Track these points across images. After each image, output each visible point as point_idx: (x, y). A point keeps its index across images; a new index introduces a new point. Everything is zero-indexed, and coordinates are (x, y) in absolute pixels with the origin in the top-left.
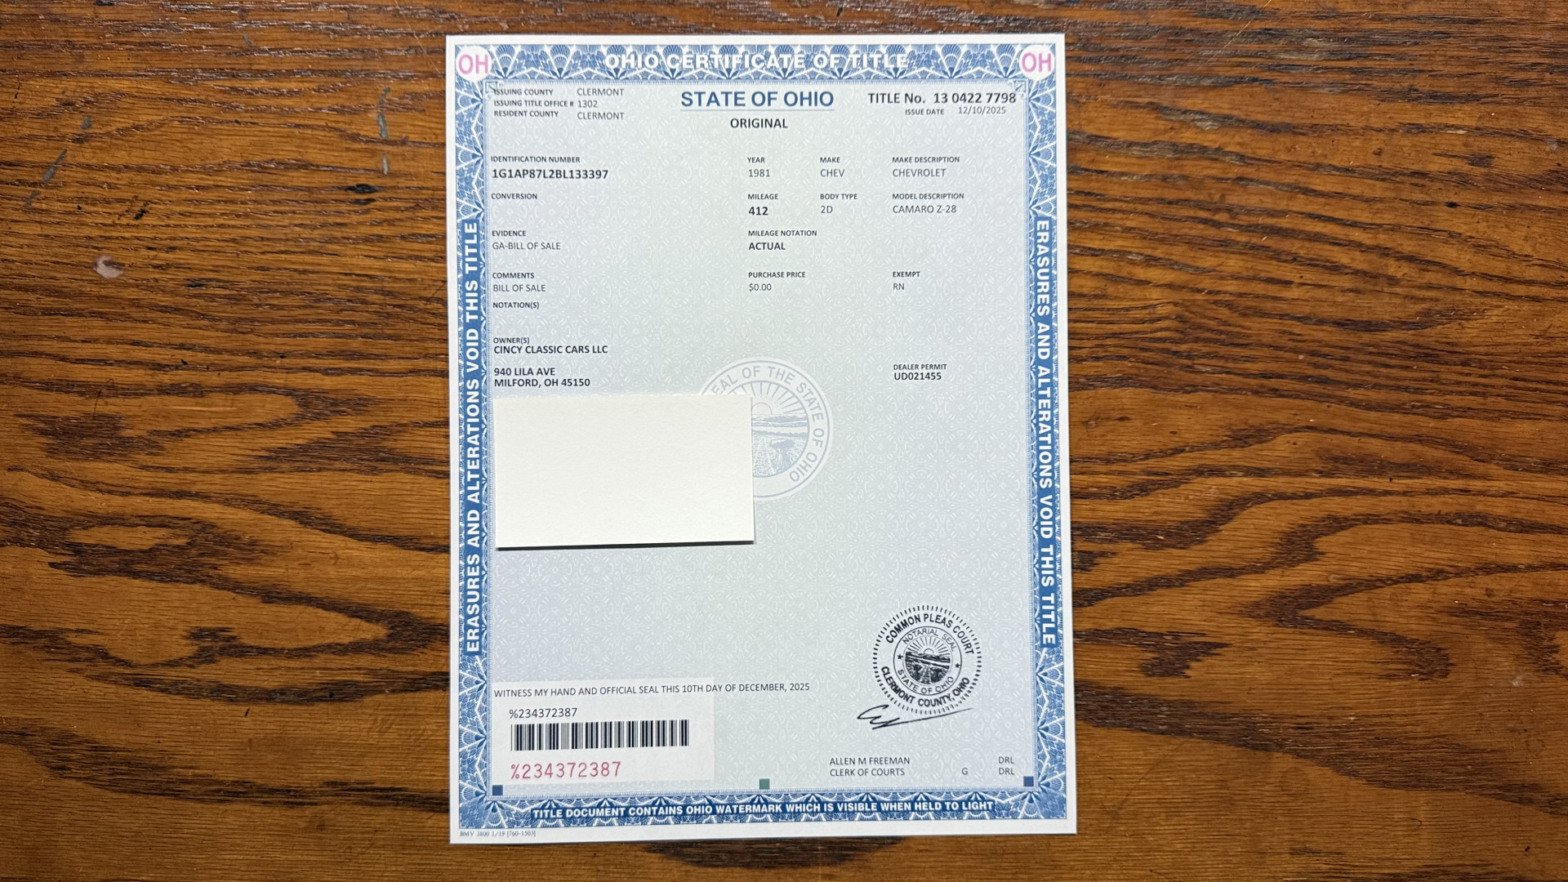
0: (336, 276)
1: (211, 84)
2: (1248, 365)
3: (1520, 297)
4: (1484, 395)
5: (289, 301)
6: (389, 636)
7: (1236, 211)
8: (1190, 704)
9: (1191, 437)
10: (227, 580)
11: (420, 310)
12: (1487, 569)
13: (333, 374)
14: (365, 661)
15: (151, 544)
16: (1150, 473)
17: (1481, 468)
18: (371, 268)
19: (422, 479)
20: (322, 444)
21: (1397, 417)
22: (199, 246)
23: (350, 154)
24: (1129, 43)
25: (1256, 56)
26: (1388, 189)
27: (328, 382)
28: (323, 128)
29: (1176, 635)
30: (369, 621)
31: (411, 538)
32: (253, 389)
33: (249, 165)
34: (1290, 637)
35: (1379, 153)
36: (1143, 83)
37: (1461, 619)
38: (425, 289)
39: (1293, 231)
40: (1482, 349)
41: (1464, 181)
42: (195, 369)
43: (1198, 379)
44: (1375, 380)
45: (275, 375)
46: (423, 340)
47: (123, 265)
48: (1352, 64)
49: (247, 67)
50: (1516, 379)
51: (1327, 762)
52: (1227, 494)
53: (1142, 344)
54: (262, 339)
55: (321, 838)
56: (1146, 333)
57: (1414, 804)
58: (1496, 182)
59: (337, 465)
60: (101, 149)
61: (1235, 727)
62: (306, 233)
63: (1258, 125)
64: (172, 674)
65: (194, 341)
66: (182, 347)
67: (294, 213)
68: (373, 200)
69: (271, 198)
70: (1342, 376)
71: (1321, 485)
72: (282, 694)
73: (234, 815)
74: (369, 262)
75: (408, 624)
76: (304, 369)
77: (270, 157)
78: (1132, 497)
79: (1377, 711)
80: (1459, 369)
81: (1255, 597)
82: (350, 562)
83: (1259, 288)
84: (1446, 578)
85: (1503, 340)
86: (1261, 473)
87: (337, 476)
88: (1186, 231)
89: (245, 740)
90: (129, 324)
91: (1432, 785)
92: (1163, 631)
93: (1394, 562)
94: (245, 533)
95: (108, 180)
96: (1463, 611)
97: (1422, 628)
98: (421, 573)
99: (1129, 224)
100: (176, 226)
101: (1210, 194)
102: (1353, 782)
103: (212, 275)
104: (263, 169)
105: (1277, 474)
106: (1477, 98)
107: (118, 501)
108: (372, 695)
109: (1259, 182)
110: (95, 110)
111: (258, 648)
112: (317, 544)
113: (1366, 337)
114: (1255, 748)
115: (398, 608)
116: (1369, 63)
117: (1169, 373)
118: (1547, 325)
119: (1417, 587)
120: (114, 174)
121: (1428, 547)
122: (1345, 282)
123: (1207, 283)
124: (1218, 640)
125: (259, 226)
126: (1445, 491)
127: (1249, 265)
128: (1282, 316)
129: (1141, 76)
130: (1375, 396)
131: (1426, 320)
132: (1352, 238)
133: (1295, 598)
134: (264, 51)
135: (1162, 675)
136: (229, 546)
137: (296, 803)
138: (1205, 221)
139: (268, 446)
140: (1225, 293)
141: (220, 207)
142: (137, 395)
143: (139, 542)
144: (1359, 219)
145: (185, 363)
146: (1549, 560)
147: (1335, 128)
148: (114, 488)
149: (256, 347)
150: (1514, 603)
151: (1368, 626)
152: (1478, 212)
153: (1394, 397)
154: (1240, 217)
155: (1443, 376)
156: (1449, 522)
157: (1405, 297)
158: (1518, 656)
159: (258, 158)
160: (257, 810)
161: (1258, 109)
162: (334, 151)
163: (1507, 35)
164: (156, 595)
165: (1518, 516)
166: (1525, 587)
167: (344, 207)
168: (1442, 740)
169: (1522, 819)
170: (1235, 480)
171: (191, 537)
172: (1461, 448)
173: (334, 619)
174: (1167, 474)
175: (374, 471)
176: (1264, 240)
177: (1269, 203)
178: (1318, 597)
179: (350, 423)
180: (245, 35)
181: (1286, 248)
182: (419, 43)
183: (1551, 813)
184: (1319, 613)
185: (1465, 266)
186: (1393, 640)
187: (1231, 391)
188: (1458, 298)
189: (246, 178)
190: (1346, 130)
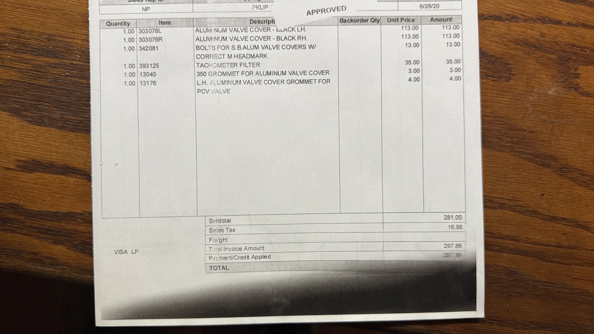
12: (543, 20)
84: (519, 22)
96: (526, 43)
97: (498, 49)
150: (557, 44)
158: (554, 76)
168: (501, 119)
169: (543, 176)
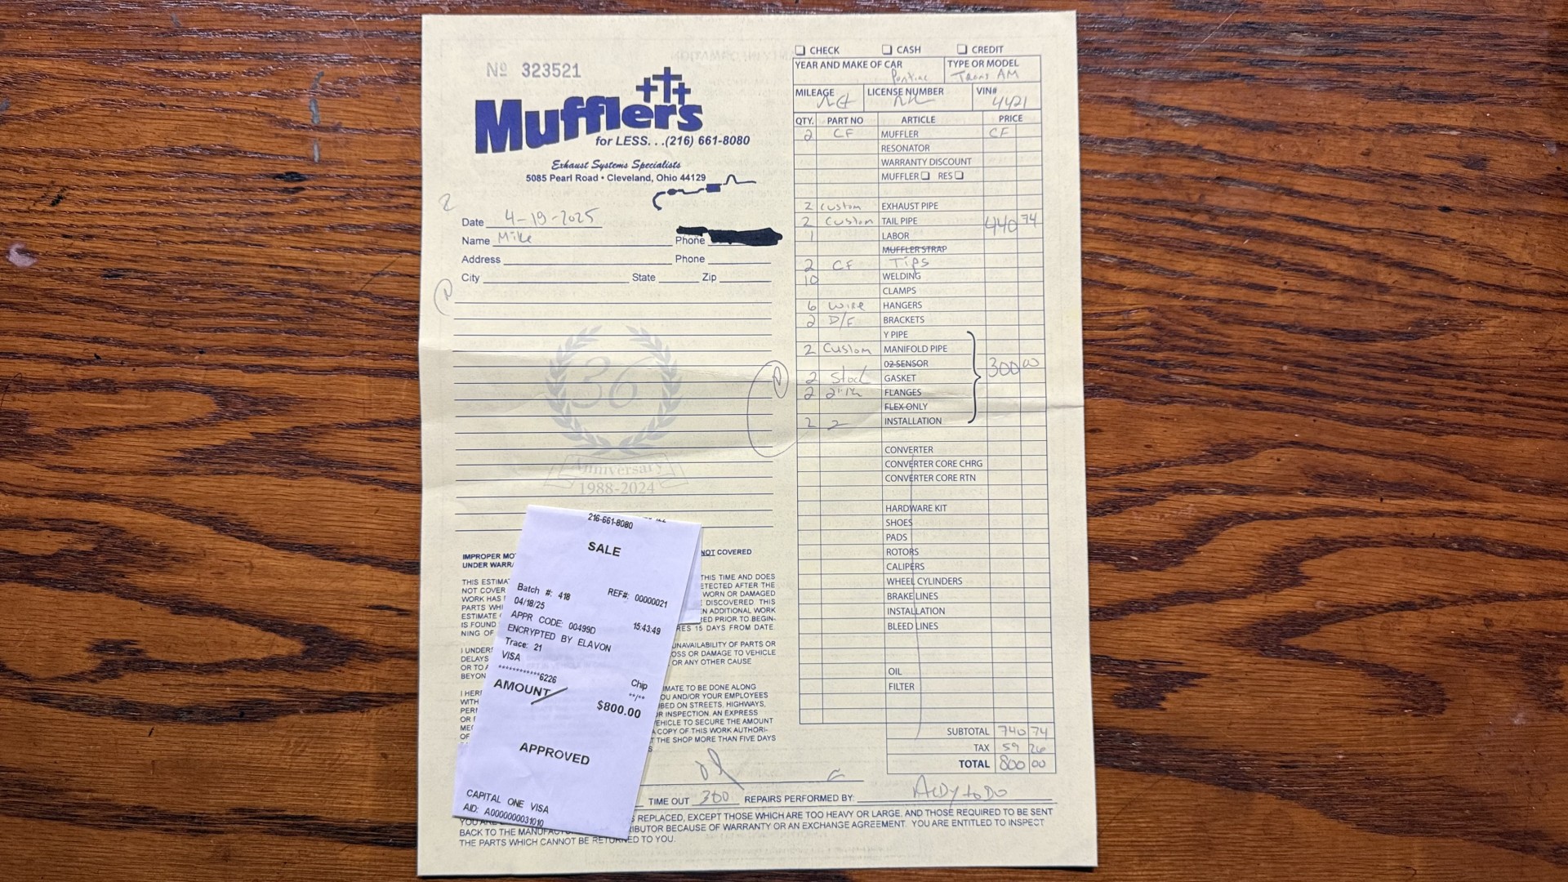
0: (261, 268)
1: (136, 65)
2: (1228, 376)
3: (1519, 307)
4: (1480, 411)
5: (210, 294)
6: (306, 653)
7: (1217, 212)
8: (1166, 739)
9: (1167, 452)
10: (135, 589)
11: (348, 304)
13: (254, 372)
14: (279, 678)
15: (56, 549)
16: (1122, 490)
17: (1477, 489)
18: (297, 260)
19: (343, 484)
20: (239, 446)
21: (1388, 433)
22: (117, 234)
23: (279, 140)
24: (1103, 35)
25: (1237, 50)
26: (1375, 192)
27: (249, 380)
28: (253, 113)
29: (1151, 664)
30: (284, 636)
31: (330, 547)
32: (170, 386)
33: (173, 150)
34: (1273, 669)
35: (1367, 154)
36: (1117, 78)
37: (1458, 651)
38: (353, 282)
39: (1277, 234)
40: (1478, 362)
41: (1457, 185)
42: (107, 363)
43: (1175, 389)
44: (1364, 393)
45: (194, 372)
46: (349, 336)
47: (37, 253)
48: (1338, 60)
49: (176, 48)
50: (1514, 394)
51: (1314, 804)
52: (1207, 513)
53: (1115, 352)
54: (180, 334)
55: (225, 870)
56: (1120, 340)
57: (1408, 851)
58: (1493, 186)
59: (255, 467)
60: (18, 131)
61: (1214, 765)
62: (231, 222)
63: (1239, 123)
64: (72, 689)
65: (109, 335)
66: (95, 340)
67: (219, 201)
68: (303, 189)
69: (196, 185)
70: (1329, 389)
71: (1308, 504)
72: (190, 712)
73: (133, 844)
74: (295, 254)
75: (325, 639)
76: (225, 365)
77: (196, 142)
78: (1103, 514)
79: (1368, 750)
80: (1454, 382)
81: (1235, 624)
82: (265, 572)
83: (1240, 294)
85: (1500, 353)
86: (1242, 490)
87: (255, 479)
88: (1163, 232)
89: (149, 762)
90: (39, 316)
91: (1428, 831)
92: (1137, 659)
93: (1385, 588)
94: (155, 539)
95: (25, 165)
98: (341, 585)
99: (1102, 224)
100: (93, 213)
101: (1188, 194)
102: (1342, 827)
103: (129, 265)
104: (188, 155)
105: (1260, 492)
106: (1471, 98)
107: (21, 502)
108: (284, 715)
109: (1240, 182)
110: (14, 91)
111: (166, 663)
112: (232, 552)
113: (1355, 348)
114: (1236, 788)
115: (316, 621)
116: (1357, 60)
117: (1143, 382)
118: (1547, 337)
119: (1409, 615)
120: (31, 158)
121: (1423, 573)
122: (1333, 289)
123: (1184, 288)
124: (1195, 670)
125: (181, 214)
126: (1440, 513)
127: (1230, 269)
128: (1264, 324)
129: (1116, 69)
130: (1364, 410)
131: (1419, 331)
132: (1339, 242)
133: (1280, 625)
134: (189, 32)
135: (1136, 707)
136: (138, 552)
137: (200, 831)
138: (1183, 223)
139: (182, 446)
140: (1204, 299)
141: (142, 194)
142: (47, 390)
143: (42, 547)
144: (1345, 223)
145: (98, 357)
146: (1551, 588)
147: (1320, 127)
148: (19, 489)
149: (174, 342)
151: (1357, 656)
152: (1473, 217)
153: (1386, 411)
154: (1221, 219)
155: (1436, 390)
156: (1444, 546)
157: (1396, 306)
159: (183, 144)
160: (158, 837)
161: (1239, 106)
162: (262, 136)
163: (1502, 32)
164: (58, 604)
165: (1517, 540)
166: (1525, 617)
167: (271, 196)
170: (1214, 499)
171: (99, 542)
172: (1456, 467)
173: (248, 633)
174: (1141, 490)
175: (293, 475)
176: (1246, 244)
177: (1251, 204)
178: (1303, 625)
179: (270, 424)
180: (174, 15)
181: (1269, 253)
182: (356, 26)
183: (1557, 863)
184: (1304, 642)
185: (1460, 274)
186: (1385, 673)
187: (1212, 402)
188: (1453, 307)
189: (168, 164)
190: (1333, 129)
